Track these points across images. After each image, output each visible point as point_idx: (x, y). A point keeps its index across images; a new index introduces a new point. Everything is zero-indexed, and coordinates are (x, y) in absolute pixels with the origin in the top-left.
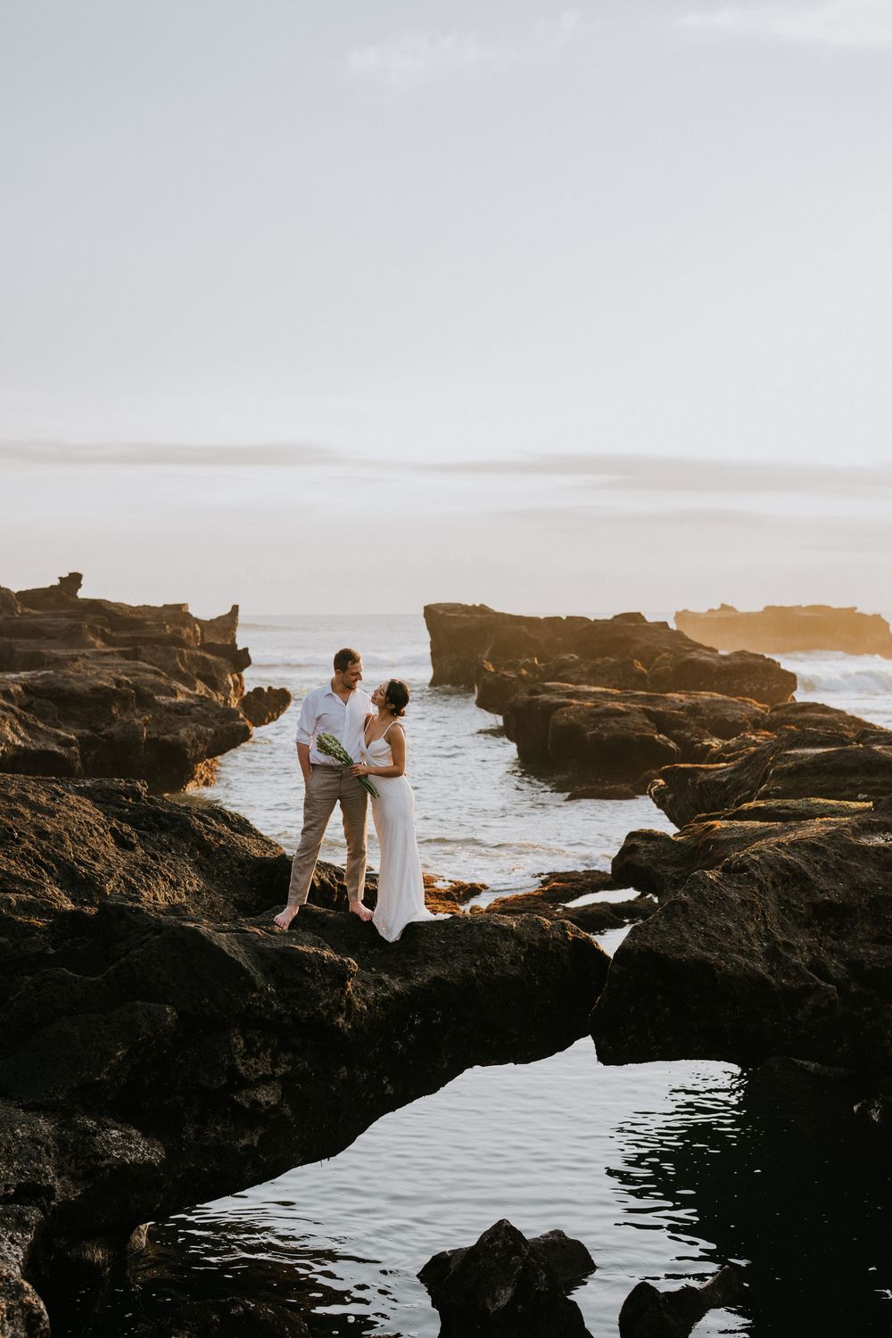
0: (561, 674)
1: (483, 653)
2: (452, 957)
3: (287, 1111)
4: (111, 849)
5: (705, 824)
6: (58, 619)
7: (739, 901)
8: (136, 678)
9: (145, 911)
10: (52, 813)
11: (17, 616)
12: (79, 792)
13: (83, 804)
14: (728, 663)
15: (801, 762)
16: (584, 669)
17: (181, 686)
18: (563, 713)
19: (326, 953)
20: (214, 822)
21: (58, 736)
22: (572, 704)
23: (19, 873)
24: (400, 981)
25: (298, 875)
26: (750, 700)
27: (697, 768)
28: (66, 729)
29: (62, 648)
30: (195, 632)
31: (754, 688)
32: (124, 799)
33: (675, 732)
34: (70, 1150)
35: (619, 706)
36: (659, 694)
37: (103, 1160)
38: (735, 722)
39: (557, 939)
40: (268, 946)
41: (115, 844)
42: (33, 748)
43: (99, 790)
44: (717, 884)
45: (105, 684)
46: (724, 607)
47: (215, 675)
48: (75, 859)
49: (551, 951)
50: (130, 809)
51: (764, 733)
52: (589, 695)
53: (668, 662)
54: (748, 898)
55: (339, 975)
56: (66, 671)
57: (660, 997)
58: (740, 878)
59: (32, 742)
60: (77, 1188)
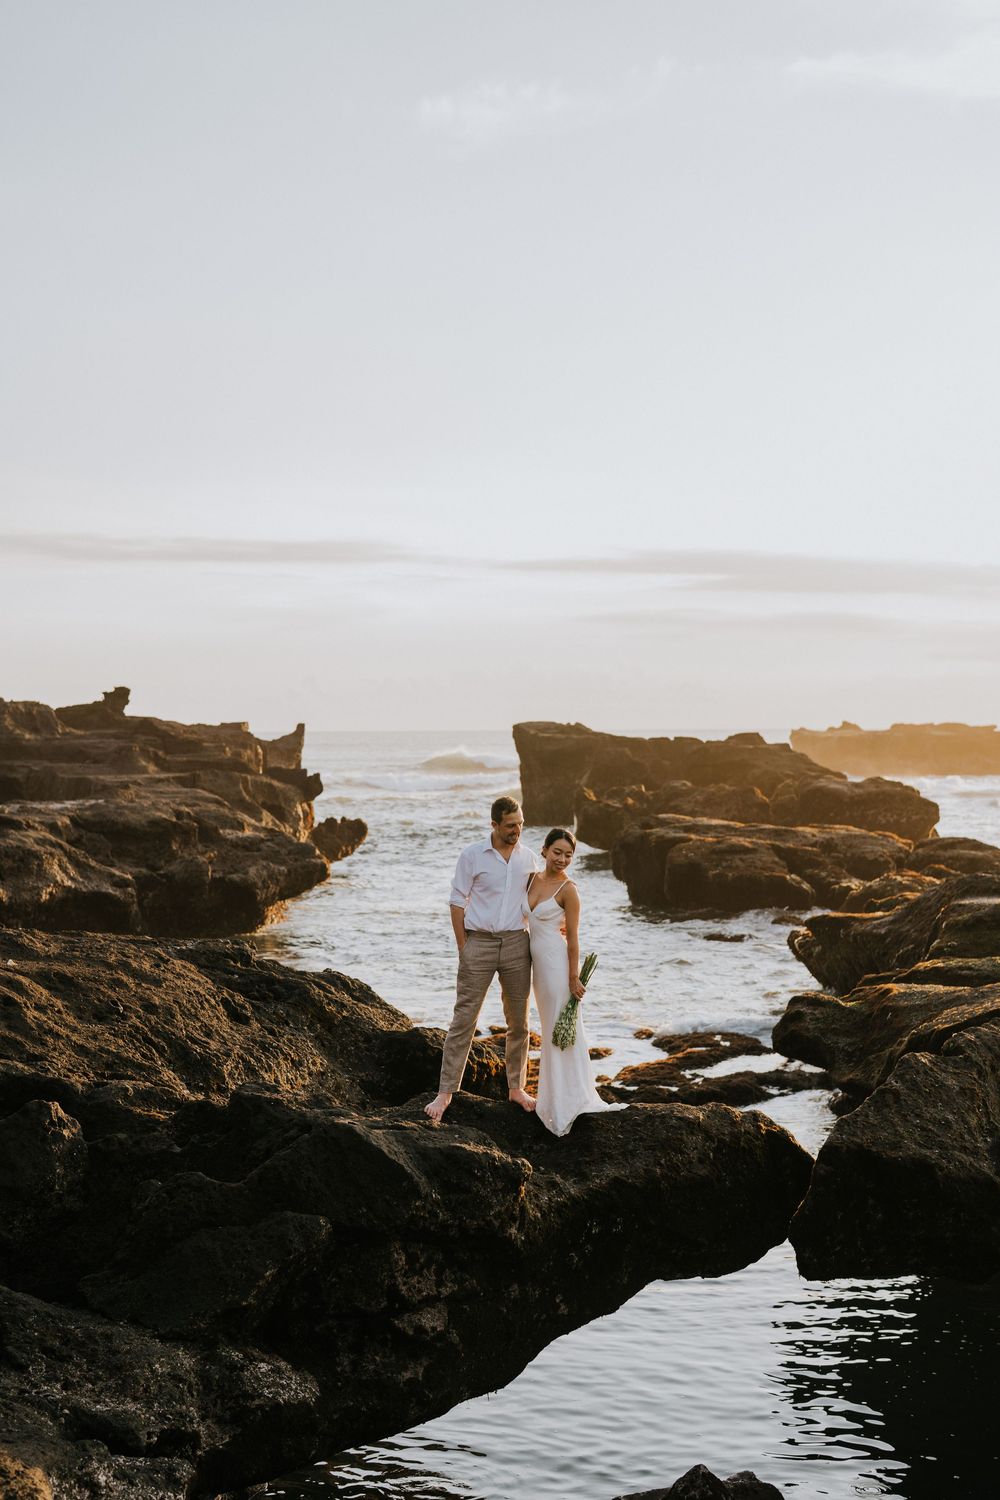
0: (672, 804)
1: (581, 778)
2: (633, 1154)
3: (455, 1337)
4: (224, 1025)
5: (878, 987)
6: (105, 740)
7: (957, 1088)
8: (196, 809)
9: (285, 1102)
10: (157, 983)
11: (58, 736)
12: (181, 955)
13: (190, 970)
14: (861, 791)
15: (978, 914)
16: (698, 797)
17: (246, 817)
18: (681, 850)
19: (497, 1153)
20: (333, 989)
21: (112, 875)
22: (691, 840)
23: (131, 1055)
24: (574, 1182)
25: (451, 1058)
26: (890, 834)
27: (850, 917)
28: (120, 867)
29: (110, 774)
30: (257, 754)
31: (892, 820)
32: (232, 963)
33: (809, 871)
34: (216, 1388)
35: (745, 842)
36: (790, 828)
37: (253, 1399)
38: (876, 859)
39: (749, 1133)
40: (431, 1145)
41: (228, 1017)
42: (84, 890)
43: (204, 953)
44: (931, 1069)
45: (164, 816)
46: (846, 725)
47: (283, 805)
48: (187, 1037)
49: (744, 1148)
50: (241, 976)
51: (911, 873)
52: (709, 828)
53: (792, 789)
54: (967, 1085)
55: (512, 1179)
56: (118, 800)
57: (871, 1202)
58: (955, 1062)
59: (83, 883)
60: (225, 1433)
